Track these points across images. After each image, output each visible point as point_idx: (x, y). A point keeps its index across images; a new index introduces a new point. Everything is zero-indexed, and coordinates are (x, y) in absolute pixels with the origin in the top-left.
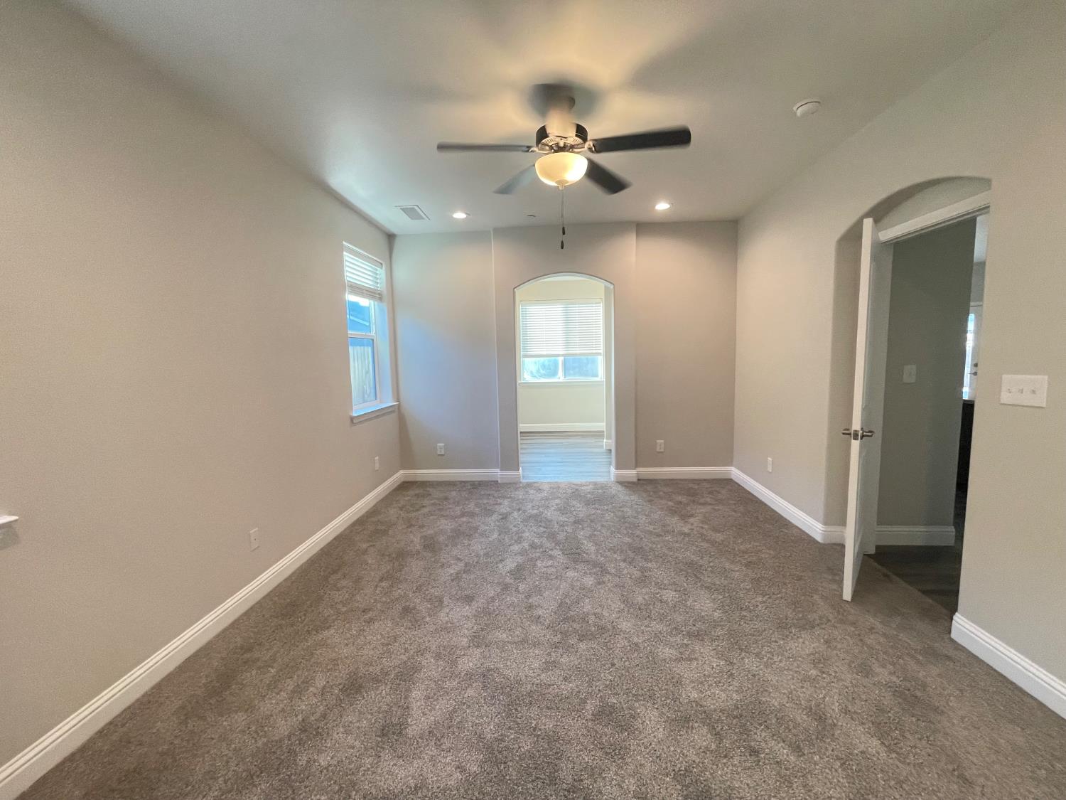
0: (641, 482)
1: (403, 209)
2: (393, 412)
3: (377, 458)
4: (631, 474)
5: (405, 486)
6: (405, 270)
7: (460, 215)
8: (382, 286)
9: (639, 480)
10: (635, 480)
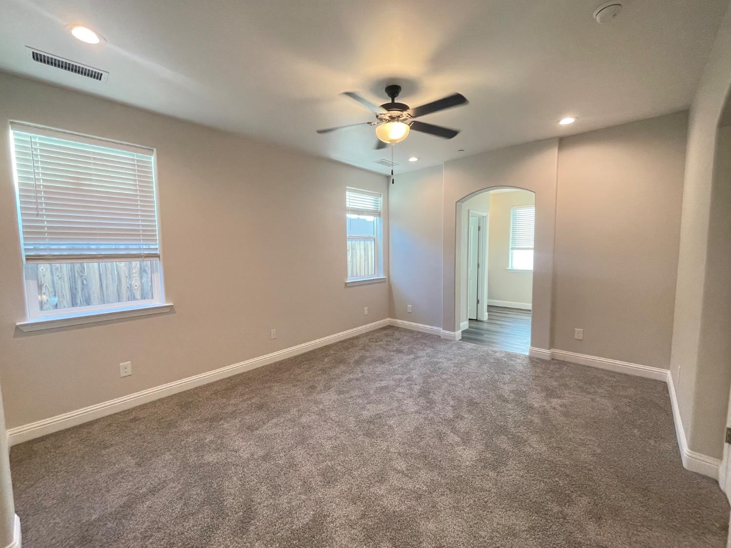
0: (554, 361)
1: (377, 162)
2: (385, 282)
3: (366, 308)
4: (545, 353)
5: (389, 327)
6: (396, 196)
7: (413, 159)
8: (380, 208)
9: (553, 359)
10: (548, 358)
